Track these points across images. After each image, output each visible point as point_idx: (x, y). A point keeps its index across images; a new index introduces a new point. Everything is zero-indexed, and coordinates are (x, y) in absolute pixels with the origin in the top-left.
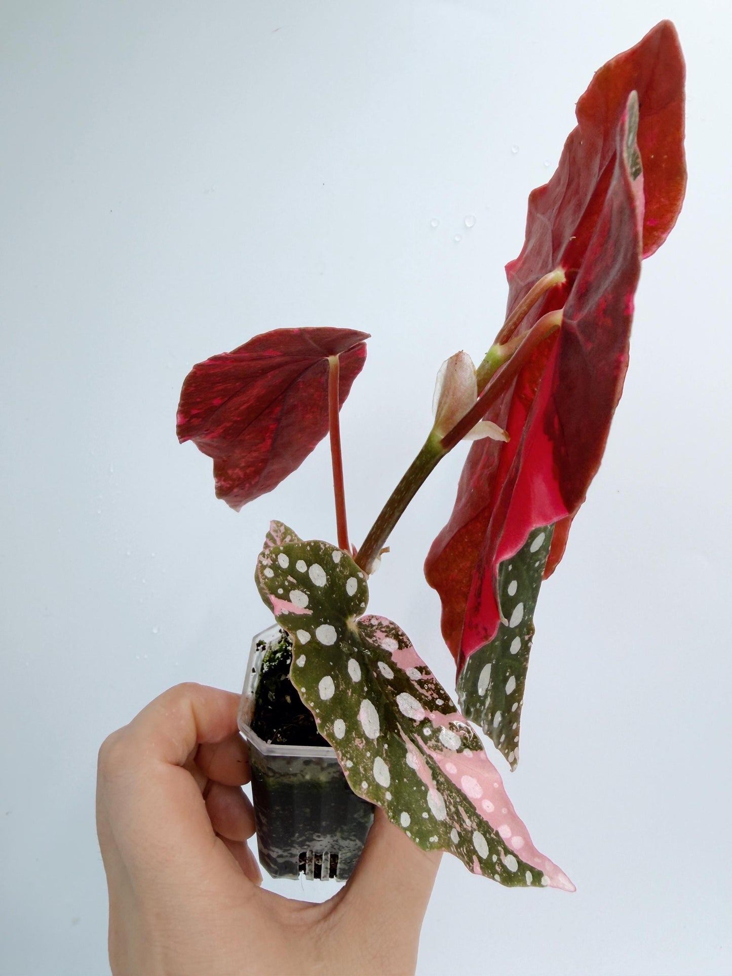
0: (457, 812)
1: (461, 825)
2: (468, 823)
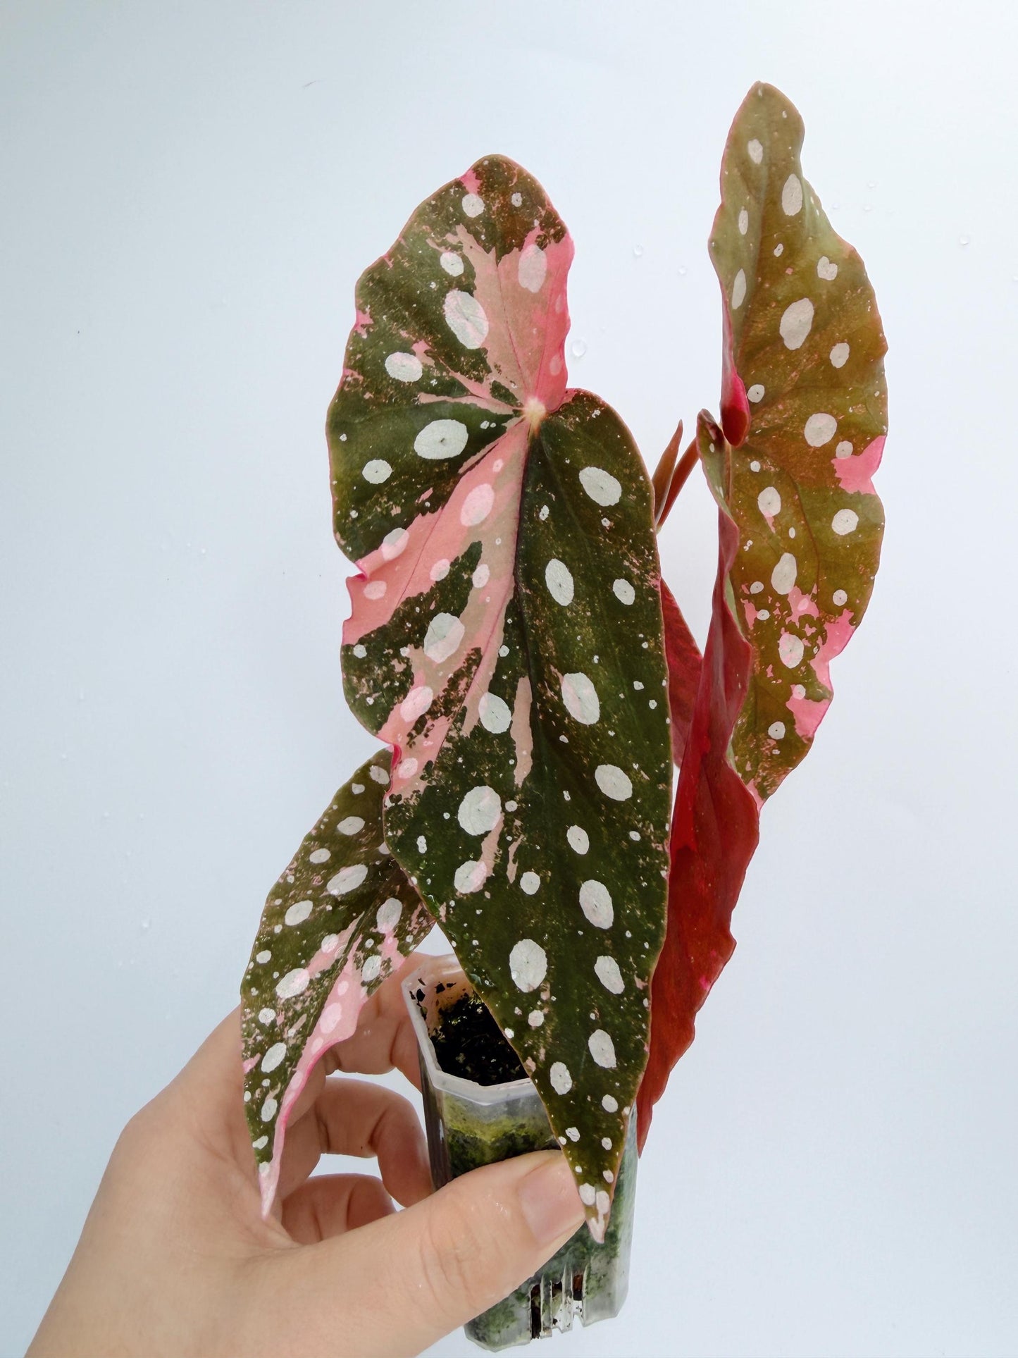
0: (297, 1015)
1: (285, 1025)
2: (291, 1032)
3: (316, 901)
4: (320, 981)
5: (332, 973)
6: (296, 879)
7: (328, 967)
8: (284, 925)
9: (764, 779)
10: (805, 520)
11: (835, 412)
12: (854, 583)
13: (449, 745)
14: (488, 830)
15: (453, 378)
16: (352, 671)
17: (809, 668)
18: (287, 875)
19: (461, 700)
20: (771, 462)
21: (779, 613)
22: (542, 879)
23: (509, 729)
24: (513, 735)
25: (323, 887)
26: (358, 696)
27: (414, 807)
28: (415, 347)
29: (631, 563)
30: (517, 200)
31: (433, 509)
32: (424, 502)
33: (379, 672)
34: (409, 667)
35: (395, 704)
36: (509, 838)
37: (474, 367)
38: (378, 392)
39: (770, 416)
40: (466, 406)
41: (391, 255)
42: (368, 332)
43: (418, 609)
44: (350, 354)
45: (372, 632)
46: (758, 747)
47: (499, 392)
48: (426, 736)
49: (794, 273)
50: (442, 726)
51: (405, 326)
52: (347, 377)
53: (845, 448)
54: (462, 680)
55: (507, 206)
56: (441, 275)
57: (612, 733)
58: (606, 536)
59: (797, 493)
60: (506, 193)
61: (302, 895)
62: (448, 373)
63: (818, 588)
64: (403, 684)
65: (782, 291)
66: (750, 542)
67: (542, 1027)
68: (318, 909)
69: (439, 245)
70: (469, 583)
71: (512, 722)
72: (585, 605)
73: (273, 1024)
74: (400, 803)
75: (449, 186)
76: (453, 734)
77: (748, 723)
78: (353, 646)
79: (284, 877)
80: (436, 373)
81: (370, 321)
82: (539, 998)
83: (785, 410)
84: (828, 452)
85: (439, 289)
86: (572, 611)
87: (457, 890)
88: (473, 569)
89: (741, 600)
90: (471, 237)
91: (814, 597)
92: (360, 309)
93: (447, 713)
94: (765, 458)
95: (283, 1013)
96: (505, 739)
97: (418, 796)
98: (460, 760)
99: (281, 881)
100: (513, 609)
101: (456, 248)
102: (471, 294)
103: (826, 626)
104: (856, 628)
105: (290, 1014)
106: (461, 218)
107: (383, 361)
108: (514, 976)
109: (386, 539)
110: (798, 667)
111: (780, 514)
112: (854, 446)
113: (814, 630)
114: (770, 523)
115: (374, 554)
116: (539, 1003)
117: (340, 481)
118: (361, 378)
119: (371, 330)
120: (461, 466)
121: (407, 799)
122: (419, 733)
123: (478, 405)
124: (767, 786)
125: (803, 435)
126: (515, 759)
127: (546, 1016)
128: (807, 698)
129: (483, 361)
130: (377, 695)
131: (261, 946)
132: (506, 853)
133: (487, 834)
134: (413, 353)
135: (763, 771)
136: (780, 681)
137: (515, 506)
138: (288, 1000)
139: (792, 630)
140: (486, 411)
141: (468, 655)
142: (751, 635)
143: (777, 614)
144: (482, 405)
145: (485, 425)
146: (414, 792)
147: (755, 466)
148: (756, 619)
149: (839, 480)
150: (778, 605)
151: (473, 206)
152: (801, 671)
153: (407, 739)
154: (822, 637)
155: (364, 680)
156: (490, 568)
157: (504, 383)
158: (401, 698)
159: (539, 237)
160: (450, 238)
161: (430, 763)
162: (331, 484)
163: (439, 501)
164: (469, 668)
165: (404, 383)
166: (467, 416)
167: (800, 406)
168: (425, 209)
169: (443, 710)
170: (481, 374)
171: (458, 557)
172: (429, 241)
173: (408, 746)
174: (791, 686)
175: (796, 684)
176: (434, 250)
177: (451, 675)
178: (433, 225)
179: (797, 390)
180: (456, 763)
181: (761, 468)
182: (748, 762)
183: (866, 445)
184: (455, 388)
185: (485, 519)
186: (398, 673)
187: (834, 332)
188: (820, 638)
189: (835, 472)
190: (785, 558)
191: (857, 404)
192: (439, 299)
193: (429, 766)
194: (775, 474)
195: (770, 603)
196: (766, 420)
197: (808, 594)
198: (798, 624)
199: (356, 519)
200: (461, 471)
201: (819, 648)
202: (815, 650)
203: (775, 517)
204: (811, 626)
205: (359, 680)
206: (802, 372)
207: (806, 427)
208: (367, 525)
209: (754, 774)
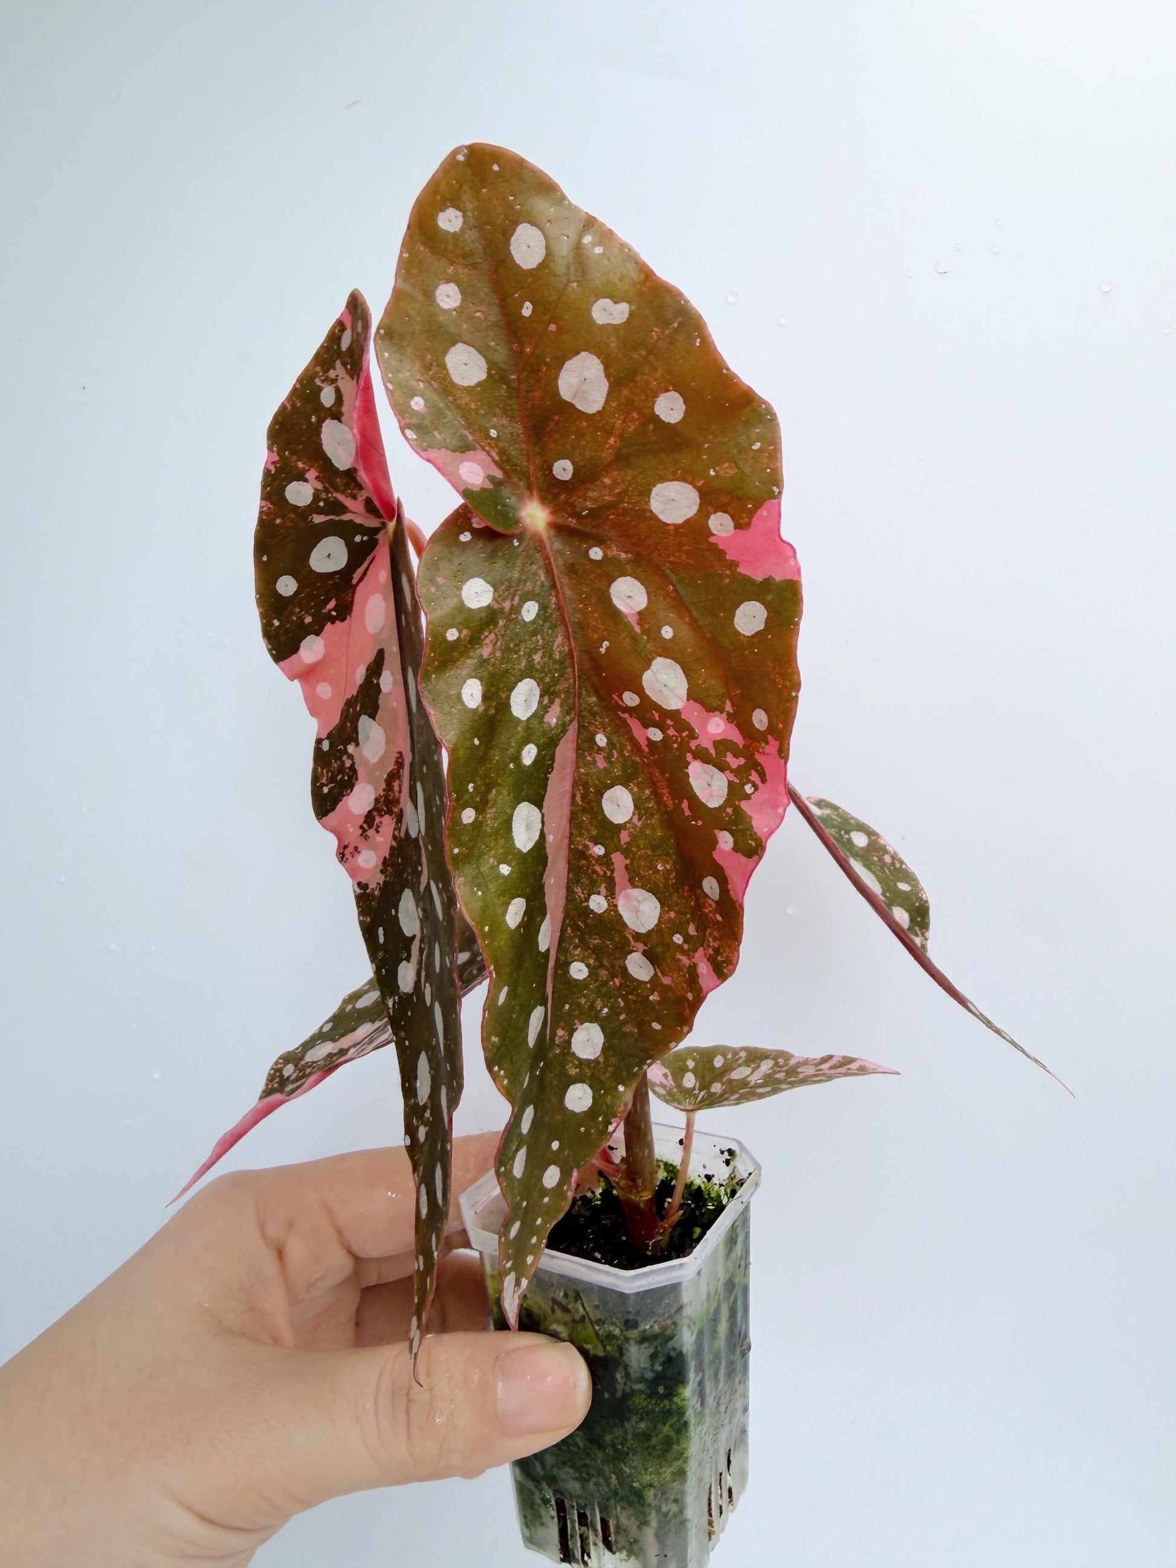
8: (353, 1007)
9: (717, 951)
10: (691, 616)
11: (690, 478)
12: (772, 698)
13: (394, 844)
14: (414, 934)
15: (335, 497)
16: (319, 763)
17: (738, 811)
19: (398, 802)
20: (617, 547)
21: (676, 734)
23: (418, 835)
24: (420, 841)
26: (318, 785)
27: (377, 898)
28: (307, 476)
30: (360, 325)
31: (342, 617)
32: (330, 611)
33: (335, 765)
34: (353, 764)
35: (344, 796)
36: (423, 945)
37: (347, 486)
38: (283, 517)
39: (594, 494)
40: (347, 522)
41: (289, 398)
42: (276, 467)
43: (352, 710)
44: (264, 488)
45: (332, 729)
46: (696, 905)
47: (369, 507)
48: (378, 832)
49: (558, 329)
50: (387, 823)
51: (301, 458)
52: (263, 508)
53: (720, 524)
54: (394, 781)
56: (318, 407)
59: (671, 583)
62: (332, 494)
63: (733, 705)
64: (350, 778)
65: (548, 352)
66: (606, 644)
69: (322, 382)
70: (378, 690)
71: (418, 828)
74: (368, 891)
75: (334, 327)
76: (396, 833)
77: (676, 870)
78: (322, 741)
80: (324, 495)
81: (277, 458)
82: (425, 1114)
83: (615, 484)
84: (696, 528)
85: (318, 422)
87: (399, 987)
88: (379, 675)
89: (619, 713)
90: (343, 368)
91: (731, 718)
92: (270, 448)
93: (390, 812)
94: (608, 543)
96: (417, 844)
97: (379, 888)
98: (399, 859)
101: (333, 381)
102: (340, 421)
103: (758, 757)
106: (339, 352)
107: (284, 491)
109: (303, 644)
110: (721, 808)
111: (646, 609)
112: (733, 517)
113: (742, 761)
114: (633, 621)
115: (294, 657)
116: (424, 1119)
117: (261, 595)
118: (272, 507)
119: (278, 465)
120: (353, 578)
121: (373, 889)
122: (370, 827)
123: (355, 521)
124: (723, 962)
125: (651, 511)
126: (421, 866)
127: (426, 1134)
128: (736, 849)
129: (355, 480)
130: (332, 785)
131: (332, 1018)
132: (421, 958)
134: (306, 481)
135: (714, 941)
136: (700, 823)
137: (394, 614)
139: (703, 756)
140: (361, 525)
141: (395, 757)
142: (647, 757)
143: (674, 736)
144: (358, 520)
145: (358, 539)
146: (377, 883)
147: (596, 553)
148: (647, 738)
149: (734, 563)
150: (669, 722)
151: (346, 340)
152: (727, 814)
153: (360, 831)
154: (757, 771)
155: (324, 771)
156: (390, 676)
157: (371, 498)
158: (349, 791)
160: (332, 374)
161: (385, 858)
162: (256, 598)
163: (344, 611)
164: (397, 770)
165: (300, 507)
166: (344, 531)
167: (635, 477)
168: (319, 352)
169: (385, 808)
170: (355, 491)
171: (370, 663)
172: (317, 381)
173: (362, 838)
174: (715, 831)
175: (721, 830)
176: (319, 386)
177: (385, 776)
178: (322, 364)
179: (621, 459)
180: (398, 862)
181: (605, 556)
182: (691, 923)
183: (752, 513)
184: (337, 508)
185: (383, 627)
186: (347, 768)
187: (647, 382)
188: (753, 772)
189: (723, 553)
190: (659, 663)
191: (721, 463)
192: (317, 431)
193: (385, 862)
194: (628, 562)
195: (658, 719)
196: (591, 499)
197: (717, 713)
198: (712, 751)
199: (279, 627)
200: (354, 582)
201: (756, 787)
202: (749, 789)
203: (640, 613)
204: (736, 756)
205: (322, 770)
206: (621, 436)
207: (652, 500)
208: (287, 631)
209: (701, 941)
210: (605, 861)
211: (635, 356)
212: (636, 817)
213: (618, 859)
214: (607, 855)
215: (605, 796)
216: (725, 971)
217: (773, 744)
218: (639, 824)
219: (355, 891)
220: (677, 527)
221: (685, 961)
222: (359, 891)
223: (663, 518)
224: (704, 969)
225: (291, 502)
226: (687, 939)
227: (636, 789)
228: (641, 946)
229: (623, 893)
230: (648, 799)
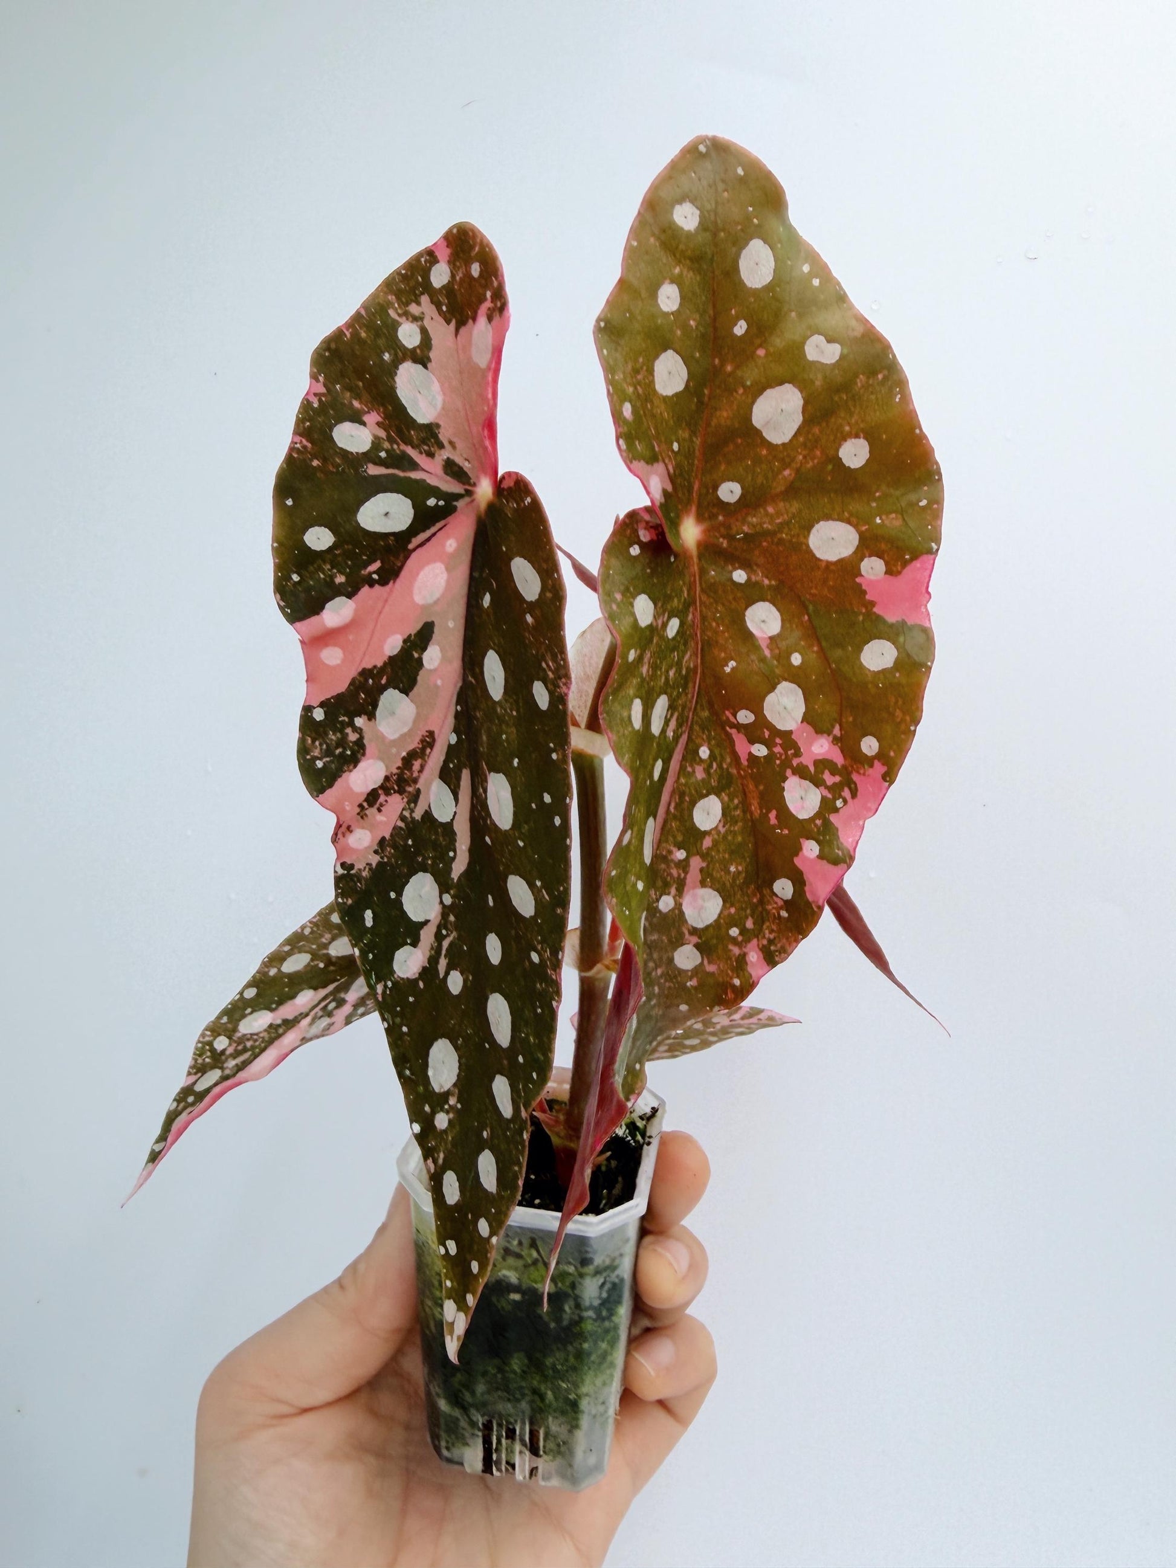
0: (244, 1050)
1: (230, 1056)
2: (231, 1063)
3: (315, 956)
4: (279, 1026)
5: (289, 1024)
6: (312, 932)
7: (290, 1017)
8: (279, 970)
9: (771, 942)
10: (818, 646)
11: (854, 520)
12: (888, 729)
13: (401, 824)
14: (428, 918)
15: (403, 452)
16: (309, 733)
17: (827, 824)
18: (305, 927)
19: (415, 781)
20: (762, 573)
21: (782, 751)
22: (465, 981)
23: (452, 820)
24: (456, 827)
25: (326, 946)
26: (308, 757)
27: (366, 879)
28: (366, 418)
29: (548, 665)
30: (475, 270)
31: (383, 582)
32: (370, 574)
33: (333, 737)
34: (361, 738)
35: (345, 771)
36: (444, 932)
37: (424, 441)
38: (325, 460)
39: (754, 520)
40: (416, 481)
41: (350, 324)
42: (320, 401)
43: (371, 681)
44: (299, 422)
45: (332, 697)
46: (761, 902)
47: (452, 469)
48: (379, 810)
49: (766, 355)
50: (395, 804)
51: (358, 397)
52: (296, 443)
53: (872, 568)
54: (416, 760)
55: (468, 275)
56: (394, 344)
57: (521, 844)
58: (530, 632)
59: (807, 614)
60: (468, 263)
61: (307, 949)
62: (399, 446)
63: (841, 730)
64: (353, 753)
65: (750, 375)
66: (732, 664)
67: (445, 1131)
68: (312, 964)
69: (399, 315)
70: (420, 663)
71: (455, 813)
72: (511, 704)
73: (223, 1052)
74: (352, 872)
75: (420, 255)
76: (406, 814)
77: (746, 872)
78: (314, 708)
79: (303, 927)
80: (386, 445)
81: (323, 390)
82: (447, 1102)
83: (779, 514)
84: (848, 568)
85: (393, 361)
86: (502, 707)
87: (395, 972)
88: (424, 649)
89: (728, 728)
90: (433, 307)
91: (836, 740)
92: (314, 377)
93: (401, 792)
94: (755, 568)
95: (235, 1045)
96: (448, 829)
97: (370, 869)
98: (410, 842)
99: (299, 931)
100: (462, 697)
101: (415, 319)
102: (425, 367)
103: (855, 777)
104: (889, 786)
105: (240, 1048)
106: (427, 287)
107: (331, 430)
108: (430, 1073)
109: (328, 605)
110: (812, 820)
111: (778, 635)
112: (887, 564)
113: (837, 779)
114: (763, 644)
115: (314, 619)
116: (446, 1107)
117: (281, 544)
118: (309, 445)
119: (323, 399)
120: (410, 542)
121: (360, 870)
122: (371, 805)
123: (428, 481)
124: (777, 951)
125: (808, 546)
126: (455, 851)
127: (450, 1121)
128: (821, 857)
129: (435, 436)
130: (328, 759)
131: (253, 983)
132: (440, 946)
133: (427, 922)
134: (364, 424)
135: (770, 933)
136: (786, 832)
137: (464, 591)
138: (245, 1035)
139: (802, 773)
140: (437, 488)
141: (423, 736)
142: (744, 771)
143: (779, 753)
144: (432, 481)
145: (431, 502)
146: (367, 864)
147: (740, 576)
148: (750, 753)
149: (873, 604)
150: (778, 741)
151: (440, 276)
152: (816, 825)
153: (358, 810)
154: (850, 789)
155: (317, 743)
156: (441, 651)
157: (458, 460)
158: (351, 767)
159: (489, 309)
160: (414, 309)
161: (383, 838)
162: (272, 546)
163: (389, 575)
164: (423, 749)
165: (352, 453)
166: (415, 492)
167: (800, 511)
168: (394, 279)
169: (396, 788)
170: (432, 449)
171: (411, 634)
172: (391, 312)
173: (359, 817)
174: (801, 840)
175: (808, 839)
176: (394, 321)
177: (404, 754)
178: (398, 294)
179: (792, 491)
180: (406, 844)
181: (749, 580)
182: (750, 918)
183: (905, 564)
184: (404, 462)
185: (438, 599)
186: (351, 742)
187: (841, 426)
188: (846, 790)
189: (865, 592)
190: (785, 687)
191: (888, 513)
192: (391, 370)
193: (382, 842)
194: (770, 587)
195: (767, 737)
196: (749, 524)
197: (825, 735)
198: (812, 769)
199: (299, 583)
200: (411, 546)
201: (845, 802)
202: (839, 803)
203: (771, 638)
204: (833, 774)
205: (313, 742)
206: (798, 471)
207: (811, 536)
208: (308, 590)
209: (757, 933)
210: (684, 865)
211: (836, 398)
212: (721, 825)
213: (696, 863)
214: (687, 860)
215: (698, 805)
216: (777, 959)
217: (879, 768)
218: (722, 830)
219: (335, 872)
220: (829, 564)
221: (736, 951)
222: (340, 871)
223: (818, 554)
224: (754, 956)
225: (340, 445)
226: (743, 931)
227: (726, 799)
228: (695, 939)
229: (691, 891)
230: (736, 808)
